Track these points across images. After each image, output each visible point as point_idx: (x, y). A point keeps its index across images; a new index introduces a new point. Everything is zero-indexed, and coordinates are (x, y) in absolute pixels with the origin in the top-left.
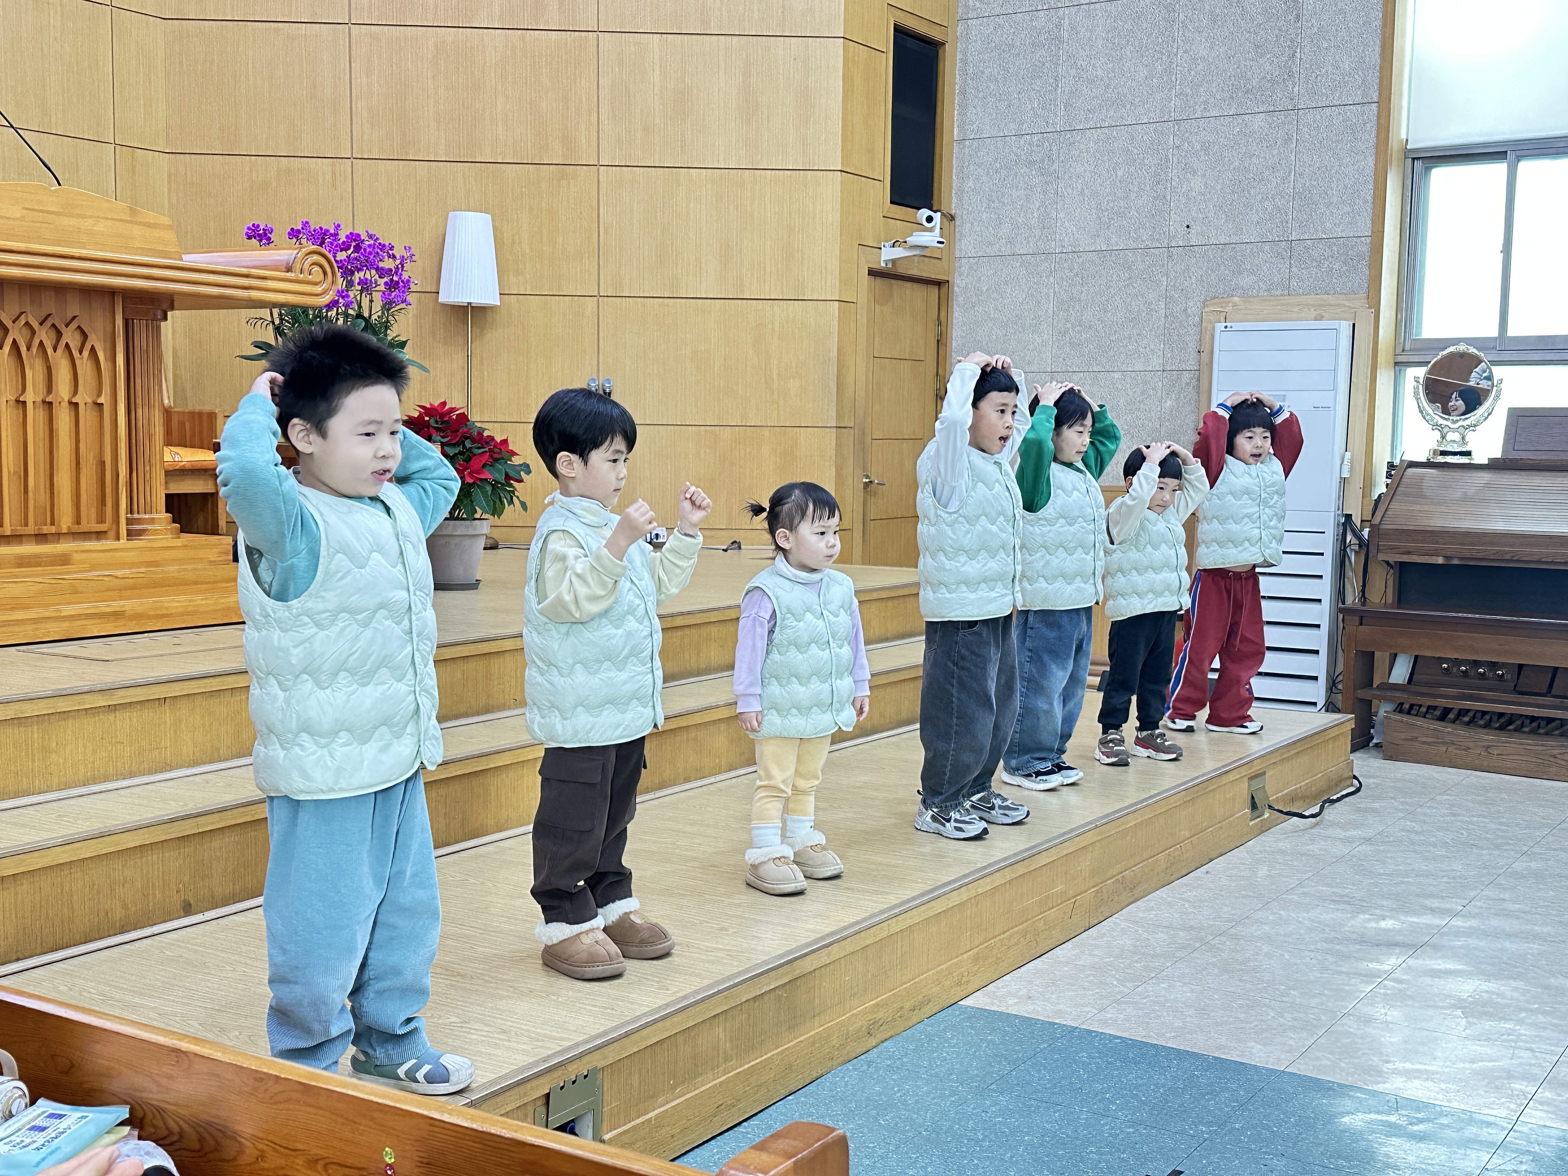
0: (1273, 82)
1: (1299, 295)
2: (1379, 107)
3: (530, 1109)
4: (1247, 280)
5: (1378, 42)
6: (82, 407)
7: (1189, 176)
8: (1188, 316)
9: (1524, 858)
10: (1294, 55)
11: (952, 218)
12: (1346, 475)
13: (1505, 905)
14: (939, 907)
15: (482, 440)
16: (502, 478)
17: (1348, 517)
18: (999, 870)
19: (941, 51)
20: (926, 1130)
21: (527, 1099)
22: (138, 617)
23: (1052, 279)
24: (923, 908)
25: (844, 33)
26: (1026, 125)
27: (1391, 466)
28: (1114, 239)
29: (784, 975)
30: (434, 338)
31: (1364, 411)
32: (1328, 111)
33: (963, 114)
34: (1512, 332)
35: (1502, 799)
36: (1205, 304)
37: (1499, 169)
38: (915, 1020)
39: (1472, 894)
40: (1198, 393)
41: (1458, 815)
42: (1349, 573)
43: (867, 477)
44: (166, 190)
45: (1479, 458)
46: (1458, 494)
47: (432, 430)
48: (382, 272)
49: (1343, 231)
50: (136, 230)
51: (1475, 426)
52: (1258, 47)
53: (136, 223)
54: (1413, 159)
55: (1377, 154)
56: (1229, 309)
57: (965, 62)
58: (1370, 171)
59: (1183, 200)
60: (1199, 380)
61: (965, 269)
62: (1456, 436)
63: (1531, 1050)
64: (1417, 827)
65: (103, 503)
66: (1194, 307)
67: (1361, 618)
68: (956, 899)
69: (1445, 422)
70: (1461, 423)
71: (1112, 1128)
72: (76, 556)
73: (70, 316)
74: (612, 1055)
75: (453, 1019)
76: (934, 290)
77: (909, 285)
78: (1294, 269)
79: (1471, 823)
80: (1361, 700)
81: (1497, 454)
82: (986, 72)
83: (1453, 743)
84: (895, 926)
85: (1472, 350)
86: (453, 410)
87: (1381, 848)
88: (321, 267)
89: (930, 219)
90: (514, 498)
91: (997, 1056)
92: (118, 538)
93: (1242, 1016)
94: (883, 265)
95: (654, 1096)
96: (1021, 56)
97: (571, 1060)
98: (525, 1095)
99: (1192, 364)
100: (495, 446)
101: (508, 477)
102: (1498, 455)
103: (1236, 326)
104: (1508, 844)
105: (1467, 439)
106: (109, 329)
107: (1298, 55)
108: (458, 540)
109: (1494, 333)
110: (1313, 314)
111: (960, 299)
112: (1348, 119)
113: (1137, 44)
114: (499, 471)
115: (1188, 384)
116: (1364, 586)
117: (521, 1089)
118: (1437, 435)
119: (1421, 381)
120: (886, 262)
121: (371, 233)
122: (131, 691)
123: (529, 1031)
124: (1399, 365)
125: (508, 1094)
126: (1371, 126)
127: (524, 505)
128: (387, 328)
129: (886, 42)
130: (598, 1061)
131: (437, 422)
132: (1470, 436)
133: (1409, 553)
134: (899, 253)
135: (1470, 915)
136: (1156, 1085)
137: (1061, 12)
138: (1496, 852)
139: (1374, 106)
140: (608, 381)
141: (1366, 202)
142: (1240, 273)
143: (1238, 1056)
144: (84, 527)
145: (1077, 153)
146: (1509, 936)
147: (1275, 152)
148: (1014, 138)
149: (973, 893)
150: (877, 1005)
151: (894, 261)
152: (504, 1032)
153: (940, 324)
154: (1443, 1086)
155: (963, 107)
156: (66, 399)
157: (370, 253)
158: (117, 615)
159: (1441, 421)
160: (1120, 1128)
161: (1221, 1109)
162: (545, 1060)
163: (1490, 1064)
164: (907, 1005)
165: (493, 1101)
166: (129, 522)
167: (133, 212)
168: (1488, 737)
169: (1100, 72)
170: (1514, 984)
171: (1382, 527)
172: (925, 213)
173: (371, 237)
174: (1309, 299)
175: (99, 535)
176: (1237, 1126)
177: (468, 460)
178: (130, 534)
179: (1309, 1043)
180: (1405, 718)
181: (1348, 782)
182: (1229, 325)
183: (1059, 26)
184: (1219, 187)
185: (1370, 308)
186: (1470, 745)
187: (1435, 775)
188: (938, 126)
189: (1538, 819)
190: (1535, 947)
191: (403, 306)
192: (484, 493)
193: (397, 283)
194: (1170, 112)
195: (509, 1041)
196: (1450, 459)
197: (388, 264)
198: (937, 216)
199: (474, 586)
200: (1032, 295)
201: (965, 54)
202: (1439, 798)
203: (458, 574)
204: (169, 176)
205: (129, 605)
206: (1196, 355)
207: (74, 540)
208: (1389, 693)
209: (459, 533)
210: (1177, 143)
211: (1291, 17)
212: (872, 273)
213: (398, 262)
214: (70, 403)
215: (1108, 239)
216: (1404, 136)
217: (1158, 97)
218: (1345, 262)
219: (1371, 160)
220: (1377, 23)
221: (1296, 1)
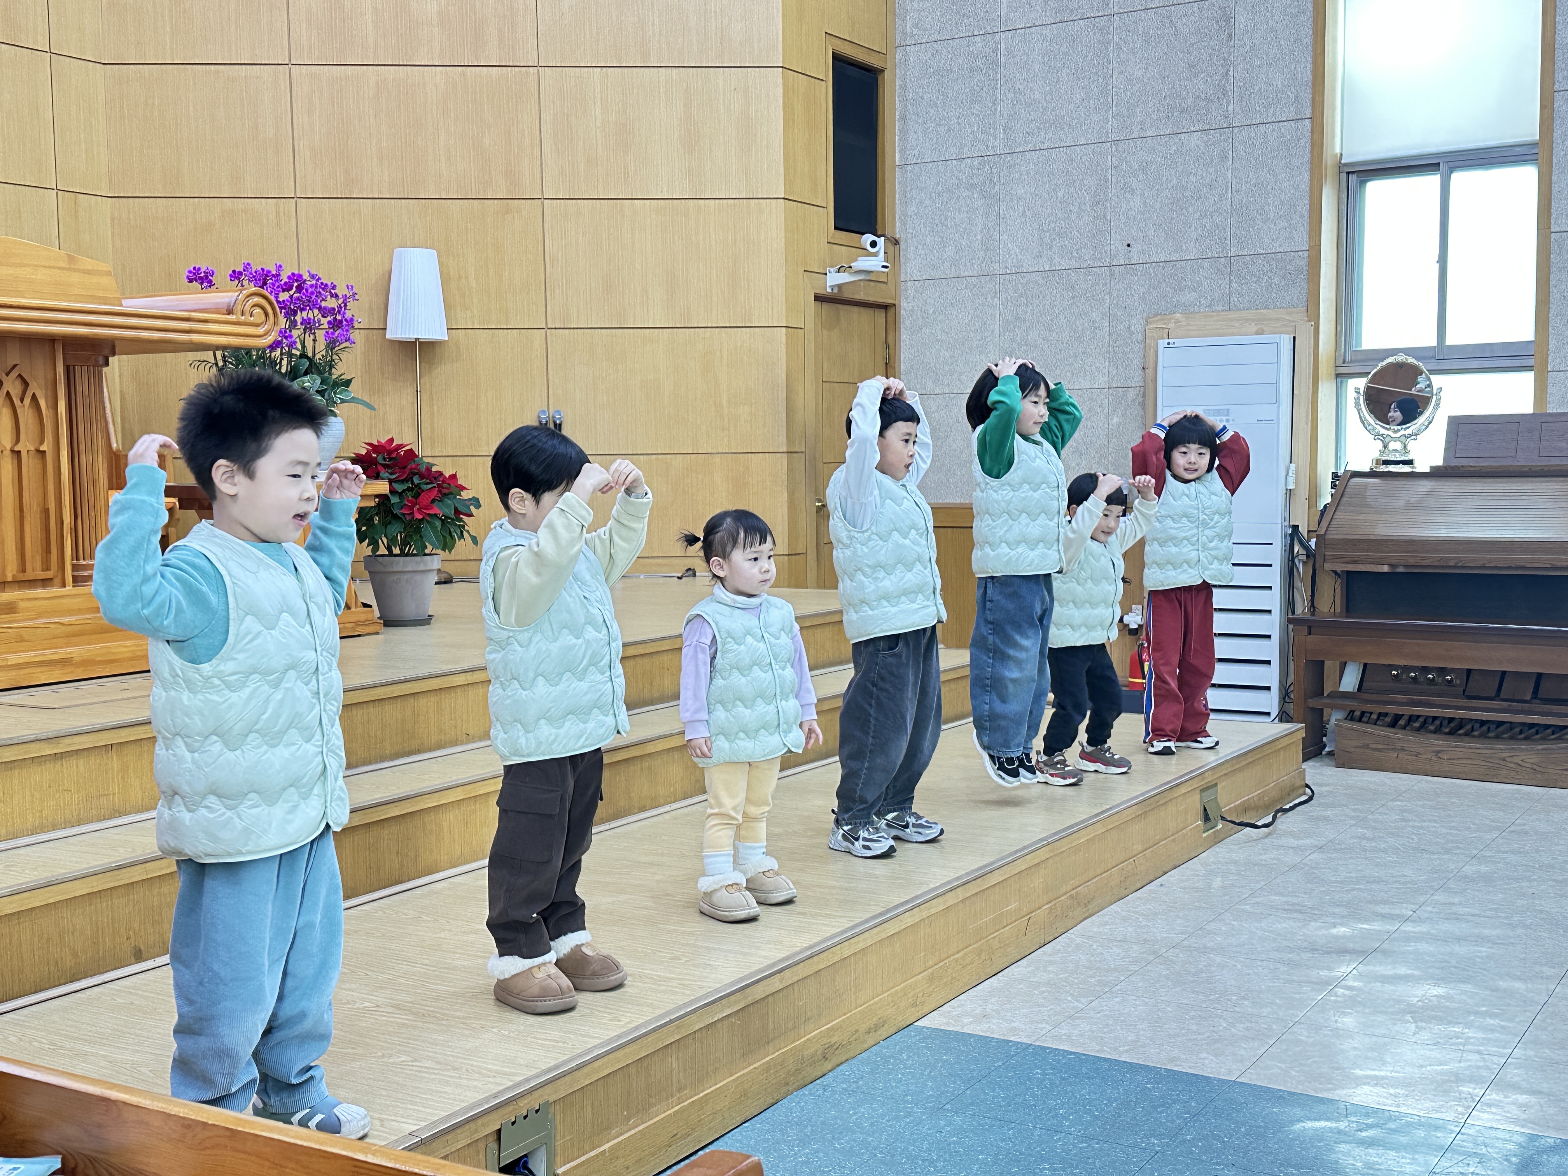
0: (1209, 100)
1: (1239, 310)
2: (1312, 123)
3: (482, 1145)
4: (1188, 297)
5: (1309, 59)
6: (24, 454)
7: (1128, 195)
8: (1132, 333)
9: (1474, 862)
10: (1227, 74)
11: (896, 242)
12: (1291, 486)
13: (1455, 909)
14: (892, 928)
15: (431, 476)
16: (451, 513)
17: (1295, 528)
18: (951, 890)
19: (880, 78)
20: (881, 1152)
21: (476, 1136)
22: (86, 663)
23: (996, 300)
24: (875, 930)
25: (783, 62)
26: (966, 149)
27: (1335, 476)
28: (1057, 260)
29: (736, 1002)
30: (383, 374)
31: (1307, 423)
32: (1262, 128)
33: (904, 139)
34: (1450, 341)
35: (1453, 803)
36: (1148, 321)
37: (1433, 181)
38: (871, 1042)
39: (1422, 899)
40: (1144, 409)
41: (1409, 821)
42: (1298, 583)
43: (819, 501)
44: (109, 234)
45: (1422, 466)
46: (1401, 503)
47: (379, 467)
48: (325, 312)
49: (1280, 246)
50: (75, 278)
51: (1416, 435)
52: (1191, 66)
53: (75, 270)
54: (1348, 173)
55: (1311, 170)
56: (1171, 325)
57: (904, 88)
58: (1305, 187)
59: (1123, 220)
60: (1144, 396)
61: (911, 292)
62: (1397, 446)
63: (1479, 1052)
64: (1368, 834)
65: (48, 551)
66: (1137, 324)
67: (1310, 628)
68: (908, 920)
69: (1386, 432)
70: (1402, 432)
71: (1065, 1144)
72: (22, 605)
73: (10, 364)
74: (563, 1089)
75: (404, 1058)
76: (880, 315)
77: (856, 309)
78: (1233, 285)
79: (1422, 828)
80: (1313, 709)
81: (1439, 462)
82: (926, 97)
83: (1403, 749)
84: (847, 950)
85: (1411, 360)
86: (400, 446)
87: (1333, 856)
88: (263, 308)
89: (874, 244)
90: (465, 533)
91: (951, 1075)
92: (64, 585)
93: (1194, 1028)
94: (829, 290)
95: (609, 1128)
96: (960, 81)
97: (522, 1095)
98: (476, 1131)
99: (1137, 381)
100: (443, 482)
101: (457, 512)
102: (1441, 463)
103: (1179, 342)
104: (1459, 848)
105: (1409, 447)
106: (50, 376)
107: (1231, 73)
108: (406, 576)
109: (1434, 343)
110: (1253, 328)
111: (907, 322)
112: (1283, 136)
113: (1072, 65)
114: (448, 506)
115: (1134, 400)
116: (1313, 595)
117: (472, 1125)
118: (1379, 445)
119: (1362, 392)
120: (832, 287)
121: (313, 272)
122: (76, 739)
123: (479, 1067)
124: (1341, 377)
125: (459, 1131)
126: (1305, 142)
127: (475, 540)
128: (331, 367)
129: (825, 70)
130: (550, 1095)
131: (384, 459)
132: (1411, 445)
133: (1355, 562)
134: (844, 278)
135: (1421, 921)
136: (1109, 1100)
137: (997, 37)
138: (1447, 856)
139: (1307, 122)
140: (559, 412)
141: (1302, 217)
142: (1181, 290)
143: (1190, 1067)
144: (30, 575)
145: (1017, 176)
146: (1459, 940)
147: (1211, 170)
148: (955, 162)
149: (925, 914)
150: (832, 1028)
151: (840, 286)
152: (455, 1069)
153: (888, 347)
154: (1392, 1091)
155: (904, 132)
156: (8, 448)
157: (312, 293)
158: (64, 662)
159: (1382, 431)
160: (1073, 1144)
161: (1173, 1121)
162: (495, 1096)
163: (1439, 1068)
164: (863, 1028)
165: (444, 1139)
166: (75, 568)
167: (71, 259)
168: (1438, 742)
169: (1037, 96)
170: (1464, 987)
171: (1328, 537)
172: (869, 238)
173: (313, 276)
174: (1250, 314)
175: (45, 582)
176: (1188, 1137)
177: (417, 496)
178: (76, 580)
179: (1260, 1052)
180: (1356, 726)
181: (1301, 791)
182: (1171, 341)
183: (996, 51)
184: (1158, 205)
185: (1309, 321)
186: (1421, 750)
187: (1387, 781)
188: (879, 151)
189: (1488, 822)
190: (1484, 950)
191: (347, 344)
192: (434, 528)
193: (341, 322)
194: (1107, 133)
195: (460, 1078)
196: (1392, 468)
197: (331, 303)
198: (881, 241)
199: (426, 621)
200: (978, 316)
201: (904, 80)
202: (1390, 804)
203: (410, 611)
204: (113, 219)
205: (76, 651)
206: (1140, 372)
207: (20, 589)
208: (1339, 702)
209: (409, 569)
210: (1116, 163)
211: (1224, 36)
212: (818, 298)
213: (341, 301)
214: (12, 451)
215: (1051, 259)
216: (1338, 151)
217: (1095, 118)
218: (1284, 277)
219: (1306, 176)
220: (1308, 40)
221: (1228, 20)
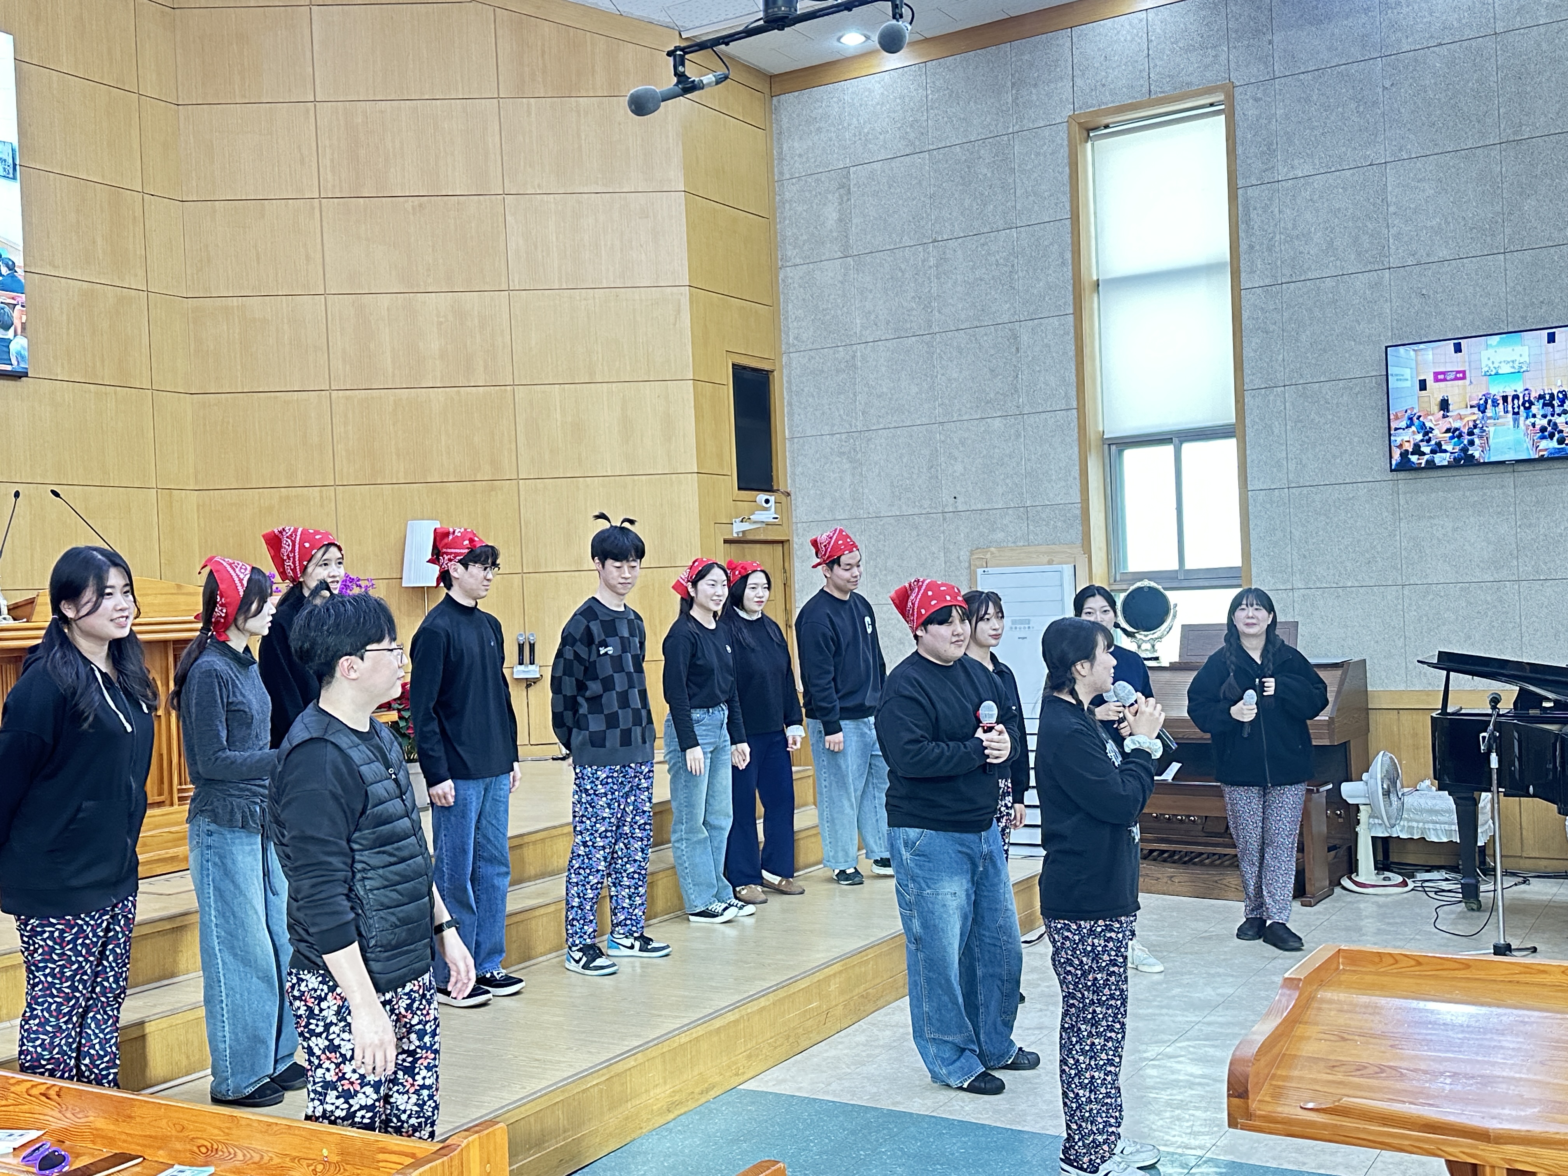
0: (1005, 395)
1: (1035, 545)
2: (1077, 411)
4: (1000, 535)
5: (1074, 366)
7: (953, 462)
8: (960, 562)
10: (1017, 376)
11: (789, 494)
19: (770, 377)
23: (863, 537)
24: (706, 1025)
25: (693, 375)
26: (836, 427)
28: (904, 508)
29: (603, 1075)
32: (1044, 416)
33: (791, 419)
34: (1187, 566)
36: (972, 553)
37: (1169, 449)
44: (196, 517)
45: (1165, 663)
49: (1061, 499)
51: (1160, 638)
52: (992, 371)
53: (181, 594)
54: (1109, 445)
55: (1079, 445)
56: (988, 556)
57: (789, 382)
58: (1076, 456)
59: (950, 479)
61: (800, 531)
62: (1148, 646)
65: (160, 782)
66: (963, 556)
69: (1139, 636)
70: (1151, 636)
76: (779, 548)
77: (758, 546)
78: (1031, 527)
82: (806, 389)
84: (685, 1038)
89: (767, 501)
91: (750, 1119)
92: (172, 805)
94: (735, 536)
96: (829, 379)
102: (1177, 660)
103: (992, 570)
105: (1156, 648)
106: (164, 665)
107: (1020, 376)
109: (1176, 567)
110: (1046, 559)
111: (797, 555)
112: (1058, 421)
113: (908, 369)
120: (738, 533)
126: (1074, 424)
129: (727, 377)
132: (1158, 646)
134: (746, 526)
136: (844, 1130)
137: (854, 347)
139: (1075, 411)
140: (532, 635)
141: (1075, 478)
142: (994, 530)
145: (873, 447)
147: (1010, 444)
148: (828, 436)
149: (744, 1013)
151: (744, 532)
153: (785, 572)
155: (791, 414)
158: (168, 859)
166: (178, 792)
167: (179, 586)
168: (1174, 870)
169: (885, 390)
172: (762, 497)
174: (1043, 548)
175: (160, 804)
182: (986, 569)
183: (854, 357)
184: (974, 469)
185: (1084, 554)
188: (772, 429)
194: (936, 416)
198: (772, 499)
201: (789, 377)
204: (198, 506)
210: (943, 438)
211: (1014, 350)
212: (727, 541)
215: (900, 507)
216: (1101, 429)
217: (926, 406)
218: (1064, 521)
219: (1076, 449)
220: (1072, 353)
221: (1016, 338)
